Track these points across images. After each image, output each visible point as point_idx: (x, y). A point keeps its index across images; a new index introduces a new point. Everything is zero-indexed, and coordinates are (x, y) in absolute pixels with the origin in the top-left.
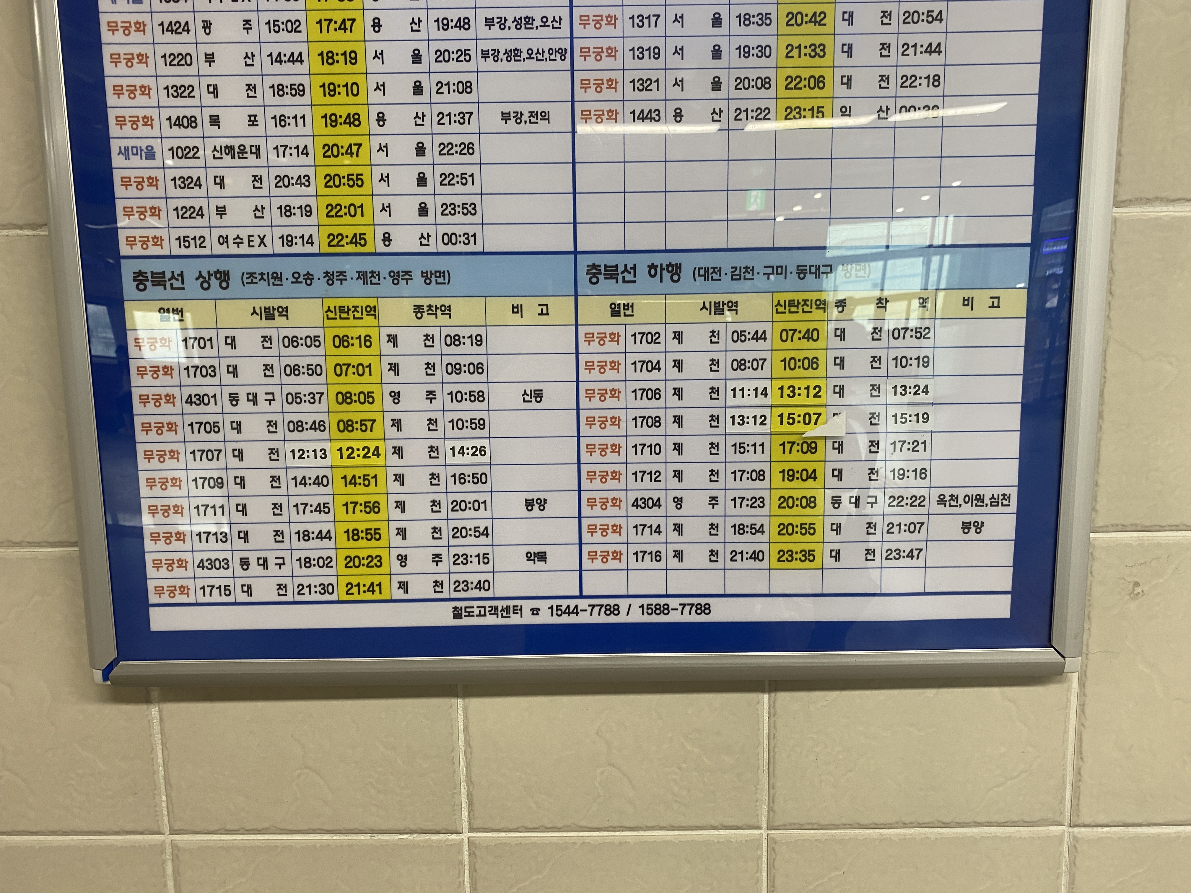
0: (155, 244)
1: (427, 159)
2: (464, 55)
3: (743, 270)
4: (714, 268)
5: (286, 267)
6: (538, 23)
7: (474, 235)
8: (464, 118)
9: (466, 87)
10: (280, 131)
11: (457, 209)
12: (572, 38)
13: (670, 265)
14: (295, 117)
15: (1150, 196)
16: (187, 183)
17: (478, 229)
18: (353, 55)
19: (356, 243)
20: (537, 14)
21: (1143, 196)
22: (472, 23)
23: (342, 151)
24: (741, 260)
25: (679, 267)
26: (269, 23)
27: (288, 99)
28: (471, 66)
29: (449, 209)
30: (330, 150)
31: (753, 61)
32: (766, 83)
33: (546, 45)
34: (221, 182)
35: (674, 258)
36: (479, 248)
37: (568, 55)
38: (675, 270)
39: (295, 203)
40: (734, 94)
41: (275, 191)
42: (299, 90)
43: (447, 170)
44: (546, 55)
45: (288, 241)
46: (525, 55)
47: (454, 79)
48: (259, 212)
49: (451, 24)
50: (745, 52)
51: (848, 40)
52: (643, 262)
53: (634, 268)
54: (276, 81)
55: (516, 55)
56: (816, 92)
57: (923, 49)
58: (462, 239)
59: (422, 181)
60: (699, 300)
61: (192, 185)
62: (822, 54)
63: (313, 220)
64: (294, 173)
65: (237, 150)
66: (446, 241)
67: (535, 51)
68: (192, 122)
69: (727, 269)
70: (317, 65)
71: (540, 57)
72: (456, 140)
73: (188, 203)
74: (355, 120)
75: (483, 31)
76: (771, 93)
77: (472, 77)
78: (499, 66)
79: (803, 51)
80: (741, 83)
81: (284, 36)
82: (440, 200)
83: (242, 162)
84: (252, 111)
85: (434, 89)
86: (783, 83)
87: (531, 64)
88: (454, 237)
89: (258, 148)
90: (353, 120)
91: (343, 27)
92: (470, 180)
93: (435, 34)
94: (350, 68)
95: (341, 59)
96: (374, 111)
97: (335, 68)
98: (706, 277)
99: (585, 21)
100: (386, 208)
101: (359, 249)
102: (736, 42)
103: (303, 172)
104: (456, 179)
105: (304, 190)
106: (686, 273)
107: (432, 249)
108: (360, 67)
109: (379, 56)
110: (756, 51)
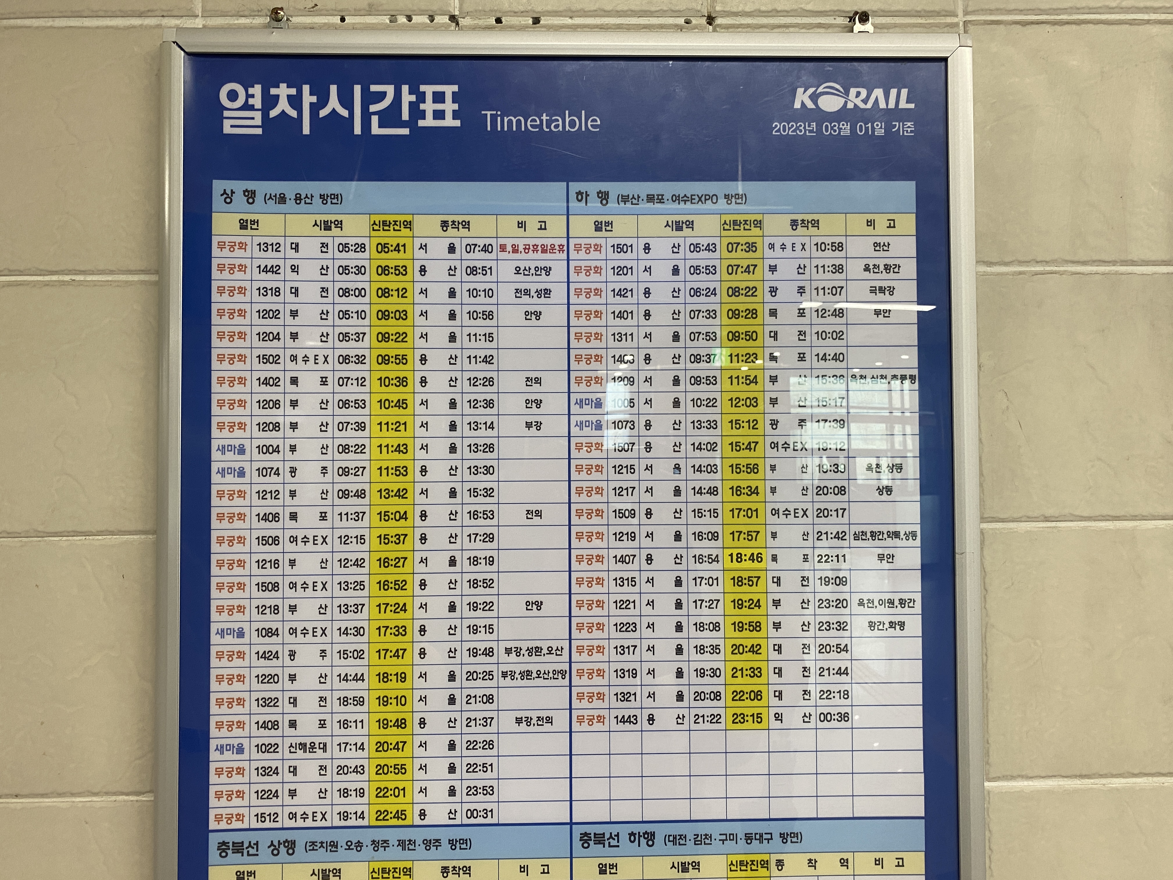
0: (238, 820)
1: (457, 752)
2: (489, 675)
3: (703, 837)
4: (680, 836)
5: (340, 838)
6: (545, 651)
7: (491, 811)
8: (487, 721)
9: (490, 699)
10: (343, 731)
11: (479, 791)
12: (570, 662)
13: (646, 833)
14: (356, 721)
15: (1015, 774)
16: (266, 771)
17: (494, 806)
18: (403, 675)
19: (398, 818)
20: (545, 646)
21: (1008, 773)
22: (495, 651)
23: (390, 747)
24: (702, 829)
25: (653, 834)
26: (340, 652)
27: (351, 708)
28: (493, 683)
29: (472, 791)
30: (381, 746)
31: (707, 680)
32: (717, 696)
33: (551, 668)
34: (294, 771)
35: (649, 828)
36: (494, 821)
37: (567, 675)
38: (650, 837)
39: (352, 786)
40: (693, 704)
41: (336, 778)
42: (360, 701)
43: (472, 761)
44: (551, 675)
45: (345, 816)
46: (534, 675)
47: (480, 693)
48: (322, 793)
49: (479, 652)
50: (701, 673)
51: (778, 664)
52: (624, 831)
53: (617, 835)
54: (343, 694)
55: (528, 675)
56: (756, 703)
57: (835, 672)
58: (482, 813)
59: (452, 769)
60: (669, 861)
61: (271, 773)
62: (759, 674)
63: (365, 800)
64: (352, 764)
65: (308, 746)
66: (469, 815)
67: (542, 672)
68: (275, 725)
69: (690, 836)
70: (374, 682)
71: (546, 676)
72: (480, 738)
73: (267, 787)
74: (402, 723)
75: (504, 657)
76: (721, 703)
77: (494, 692)
78: (514, 683)
79: (745, 672)
80: (699, 696)
81: (351, 661)
82: (466, 784)
83: (312, 755)
84: (322, 717)
85: (465, 700)
86: (730, 696)
87: (540, 682)
88: (475, 812)
89: (325, 745)
90: (401, 724)
91: (396, 655)
92: (489, 768)
93: (467, 659)
94: (400, 685)
95: (394, 678)
96: (417, 717)
97: (389, 685)
98: (674, 842)
99: (580, 650)
100: (423, 791)
101: (400, 822)
102: (694, 666)
103: (359, 763)
104: (479, 768)
105: (359, 777)
106: (659, 839)
107: (458, 822)
108: (408, 684)
109: (423, 675)
110: (709, 673)
